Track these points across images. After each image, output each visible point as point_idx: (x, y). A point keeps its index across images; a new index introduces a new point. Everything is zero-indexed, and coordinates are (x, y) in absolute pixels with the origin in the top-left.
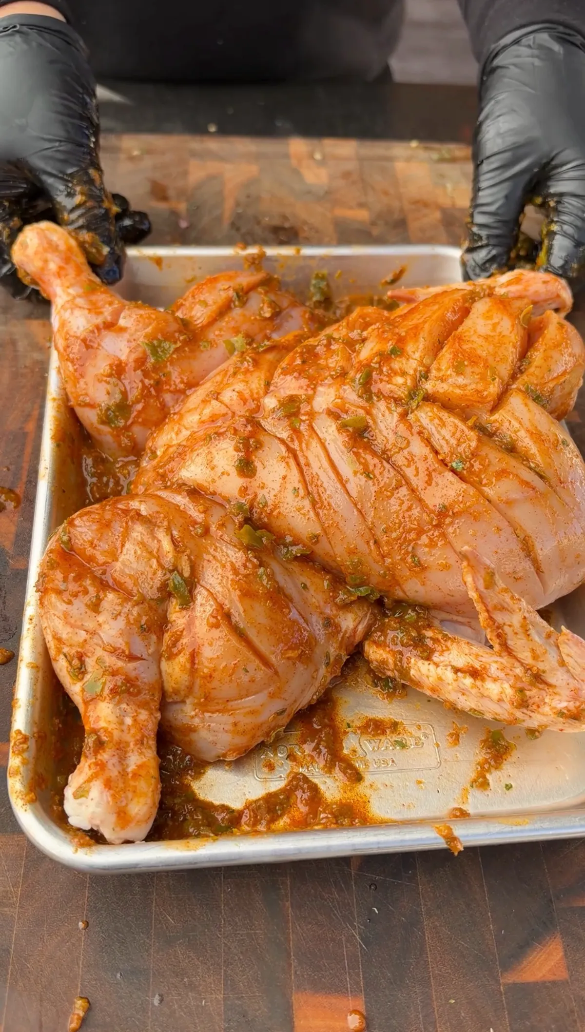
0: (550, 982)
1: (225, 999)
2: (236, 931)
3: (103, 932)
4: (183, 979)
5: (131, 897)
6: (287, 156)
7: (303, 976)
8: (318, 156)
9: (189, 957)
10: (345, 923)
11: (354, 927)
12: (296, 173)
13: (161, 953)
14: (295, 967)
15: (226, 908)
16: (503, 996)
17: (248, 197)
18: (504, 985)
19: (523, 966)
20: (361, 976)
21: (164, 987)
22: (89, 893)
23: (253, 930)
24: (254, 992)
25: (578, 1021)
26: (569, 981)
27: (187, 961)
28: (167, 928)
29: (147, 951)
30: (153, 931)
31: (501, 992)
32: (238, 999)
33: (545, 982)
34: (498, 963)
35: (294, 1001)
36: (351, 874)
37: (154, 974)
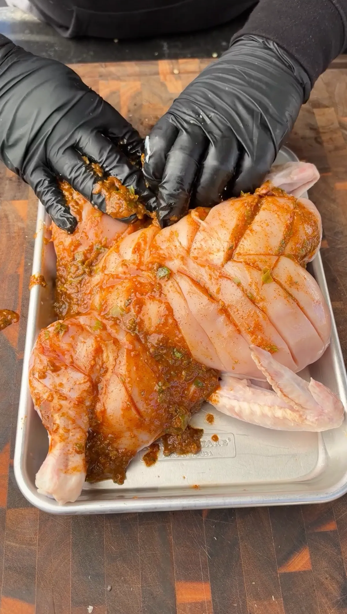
0: (302, 572)
1: (142, 587)
2: (146, 552)
3: (80, 556)
4: (121, 578)
5: (93, 538)
6: (157, 73)
7: (180, 574)
8: (176, 71)
9: (123, 567)
10: (200, 546)
11: (205, 548)
12: (163, 85)
13: (109, 565)
14: (176, 569)
15: (141, 540)
16: (279, 579)
17: (135, 105)
18: (280, 574)
19: (289, 564)
20: (209, 572)
21: (112, 582)
22: (72, 536)
23: (155, 551)
24: (156, 583)
25: (316, 590)
26: (312, 570)
27: (122, 569)
28: (112, 552)
29: (103, 565)
30: (105, 554)
31: (278, 577)
32: (149, 586)
33: (300, 572)
34: (276, 563)
35: (176, 586)
36: (203, 520)
37: (107, 576)
